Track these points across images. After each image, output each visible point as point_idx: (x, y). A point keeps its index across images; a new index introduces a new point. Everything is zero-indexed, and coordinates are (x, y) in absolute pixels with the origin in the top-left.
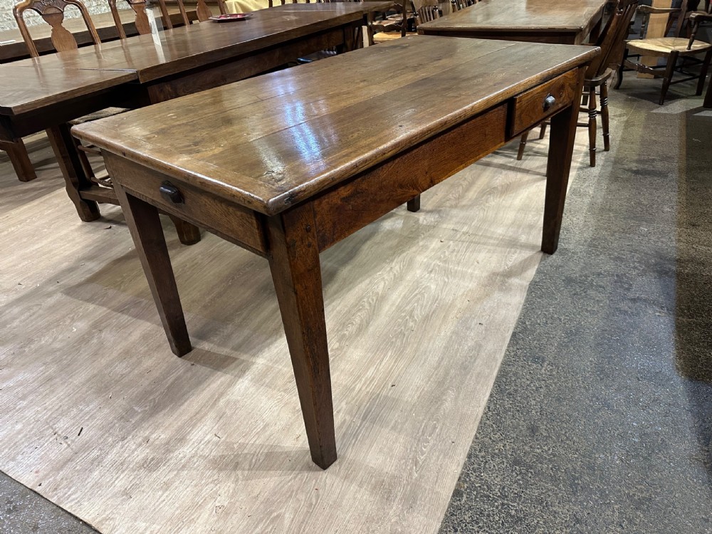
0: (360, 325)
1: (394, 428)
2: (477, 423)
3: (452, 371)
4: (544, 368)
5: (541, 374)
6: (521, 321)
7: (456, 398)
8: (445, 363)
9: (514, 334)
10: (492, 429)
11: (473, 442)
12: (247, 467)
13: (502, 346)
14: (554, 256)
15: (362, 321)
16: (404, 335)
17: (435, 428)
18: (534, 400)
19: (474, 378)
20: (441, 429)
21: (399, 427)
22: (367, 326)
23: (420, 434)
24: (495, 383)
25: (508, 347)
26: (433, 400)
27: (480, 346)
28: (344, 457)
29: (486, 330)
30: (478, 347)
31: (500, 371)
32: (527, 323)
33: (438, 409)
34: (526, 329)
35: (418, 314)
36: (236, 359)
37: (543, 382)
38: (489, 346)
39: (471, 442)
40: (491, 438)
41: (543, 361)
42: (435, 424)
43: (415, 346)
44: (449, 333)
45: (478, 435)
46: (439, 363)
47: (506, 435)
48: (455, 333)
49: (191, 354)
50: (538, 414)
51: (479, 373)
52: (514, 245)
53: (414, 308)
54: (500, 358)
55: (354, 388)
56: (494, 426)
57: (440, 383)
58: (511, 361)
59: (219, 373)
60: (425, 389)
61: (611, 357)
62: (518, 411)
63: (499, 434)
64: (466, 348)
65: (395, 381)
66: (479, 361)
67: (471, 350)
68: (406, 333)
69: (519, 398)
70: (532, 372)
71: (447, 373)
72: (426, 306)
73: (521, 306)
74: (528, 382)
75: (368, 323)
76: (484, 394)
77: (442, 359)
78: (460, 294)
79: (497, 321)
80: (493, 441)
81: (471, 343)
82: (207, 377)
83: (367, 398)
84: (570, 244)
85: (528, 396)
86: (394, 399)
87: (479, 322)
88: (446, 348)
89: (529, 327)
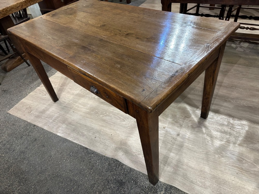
3: (74, 127)
4: (66, 155)
5: (64, 154)
7: (63, 127)
8: (78, 125)
9: (86, 148)
10: (49, 135)
16: (96, 114)
17: (54, 121)
21: (58, 114)
23: (54, 118)
25: (81, 146)
27: (83, 136)
29: (91, 139)
30: (83, 135)
31: (70, 141)
32: (92, 155)
35: (107, 118)
38: (82, 139)
43: (90, 117)
44: (93, 126)
45: (48, 132)
48: (93, 129)
50: (48, 149)
53: (111, 116)
54: (76, 142)
60: (69, 120)
61: (62, 183)
63: (46, 137)
64: (84, 131)
65: (75, 112)
67: (82, 133)
68: (97, 115)
70: (66, 151)
72: (111, 120)
73: (104, 155)
74: (62, 149)
77: (80, 124)
79: (96, 143)
81: (85, 133)
87: (96, 137)
88: (86, 126)
89: (90, 155)
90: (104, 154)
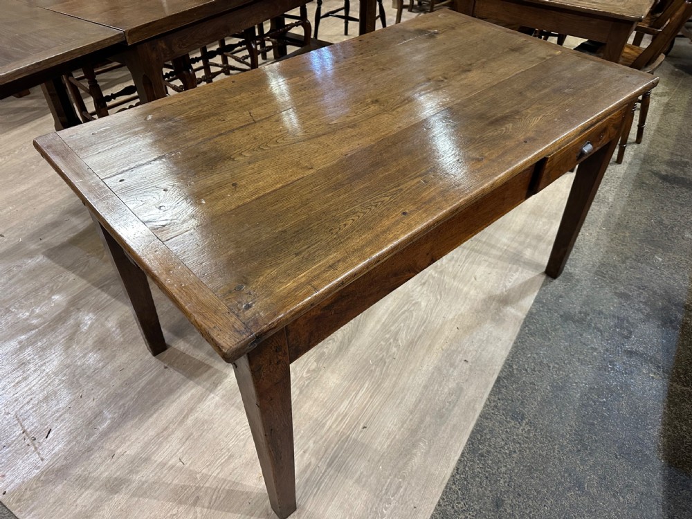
0: (341, 342)
1: (358, 481)
2: (443, 487)
3: (428, 419)
4: (522, 428)
5: (517, 435)
6: (508, 364)
7: (427, 453)
8: (422, 406)
9: (498, 380)
10: (456, 496)
11: (436, 509)
12: (206, 505)
13: (483, 394)
14: (556, 282)
15: (344, 337)
16: (385, 363)
17: (399, 487)
18: (506, 466)
19: (448, 430)
20: (406, 490)
21: (364, 480)
22: (349, 345)
23: (383, 492)
24: (469, 440)
25: (490, 395)
26: (404, 450)
27: (461, 389)
28: (303, 509)
29: (471, 370)
30: (459, 390)
31: (477, 425)
32: (514, 367)
33: (406, 464)
34: (511, 374)
35: (403, 338)
36: (209, 367)
37: (518, 446)
38: (470, 392)
39: (433, 510)
40: (453, 507)
41: (523, 419)
42: (400, 482)
43: (394, 379)
44: (430, 368)
45: (441, 501)
46: (416, 405)
47: (470, 506)
48: (438, 369)
49: (165, 354)
50: (506, 484)
51: (455, 425)
52: (518, 260)
53: (400, 330)
54: (479, 408)
55: (325, 424)
56: (459, 492)
57: (413, 432)
58: (489, 414)
59: (191, 382)
60: (397, 437)
61: (593, 424)
62: (487, 478)
63: (462, 503)
64: (446, 390)
65: (367, 422)
66: (457, 410)
67: (450, 394)
68: (387, 361)
69: (490, 462)
70: (508, 430)
71: (421, 421)
72: (413, 328)
73: (512, 343)
74: (503, 443)
75: (350, 341)
76: (456, 453)
77: (420, 401)
78: (451, 317)
79: (483, 360)
80: (455, 511)
81: (452, 385)
82: (178, 386)
83: (336, 439)
84: (577, 267)
85: (499, 461)
86: (363, 444)
87: (464, 359)
88: (426, 387)
89: (515, 372)
90: (510, 344)
